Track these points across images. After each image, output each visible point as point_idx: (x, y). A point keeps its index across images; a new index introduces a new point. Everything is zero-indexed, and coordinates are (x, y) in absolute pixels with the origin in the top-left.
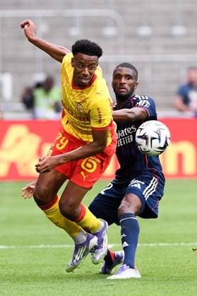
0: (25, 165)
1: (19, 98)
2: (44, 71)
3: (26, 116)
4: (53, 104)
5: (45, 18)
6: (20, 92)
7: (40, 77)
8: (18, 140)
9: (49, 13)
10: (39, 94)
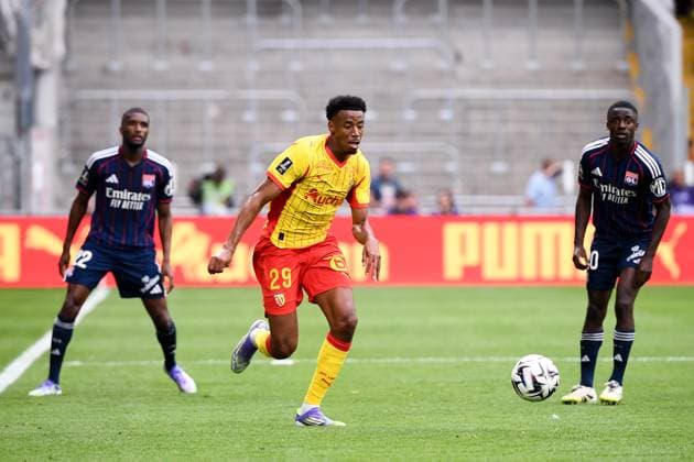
0: (194, 268)
1: (184, 192)
2: (215, 161)
3: (193, 212)
4: (224, 199)
5: (217, 102)
6: (187, 183)
7: (209, 168)
8: (185, 239)
9: (220, 94)
10: (208, 188)
